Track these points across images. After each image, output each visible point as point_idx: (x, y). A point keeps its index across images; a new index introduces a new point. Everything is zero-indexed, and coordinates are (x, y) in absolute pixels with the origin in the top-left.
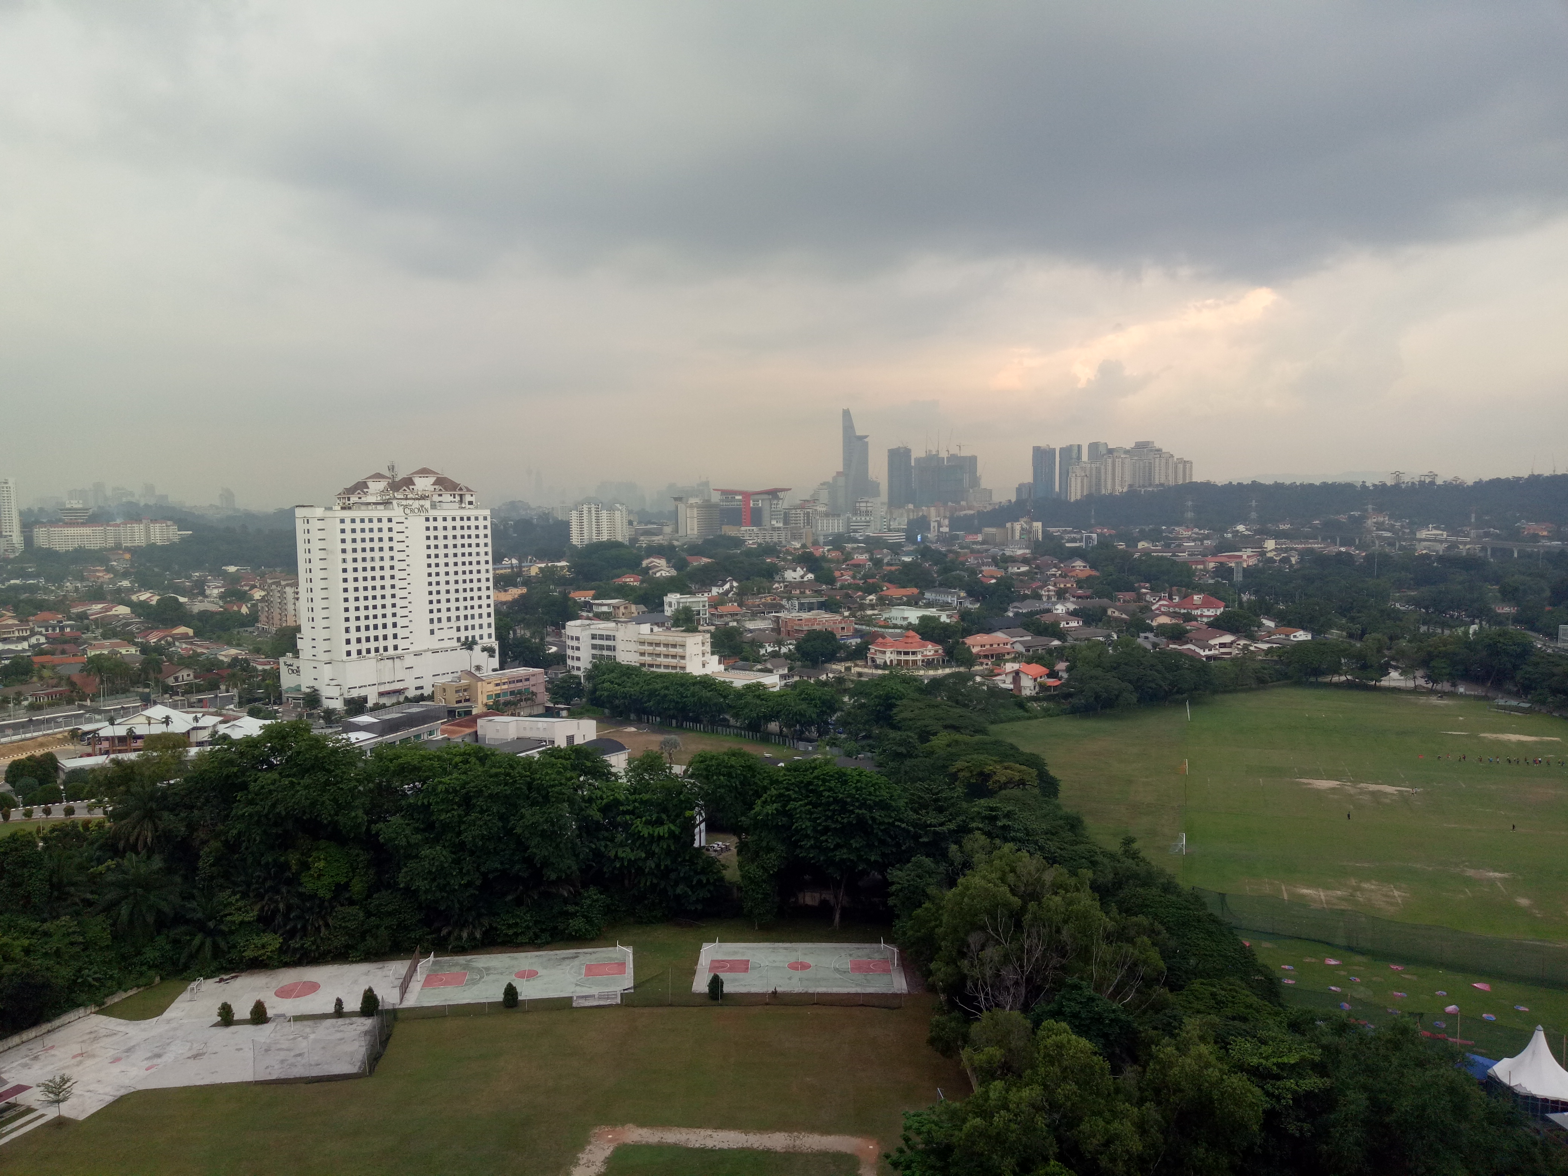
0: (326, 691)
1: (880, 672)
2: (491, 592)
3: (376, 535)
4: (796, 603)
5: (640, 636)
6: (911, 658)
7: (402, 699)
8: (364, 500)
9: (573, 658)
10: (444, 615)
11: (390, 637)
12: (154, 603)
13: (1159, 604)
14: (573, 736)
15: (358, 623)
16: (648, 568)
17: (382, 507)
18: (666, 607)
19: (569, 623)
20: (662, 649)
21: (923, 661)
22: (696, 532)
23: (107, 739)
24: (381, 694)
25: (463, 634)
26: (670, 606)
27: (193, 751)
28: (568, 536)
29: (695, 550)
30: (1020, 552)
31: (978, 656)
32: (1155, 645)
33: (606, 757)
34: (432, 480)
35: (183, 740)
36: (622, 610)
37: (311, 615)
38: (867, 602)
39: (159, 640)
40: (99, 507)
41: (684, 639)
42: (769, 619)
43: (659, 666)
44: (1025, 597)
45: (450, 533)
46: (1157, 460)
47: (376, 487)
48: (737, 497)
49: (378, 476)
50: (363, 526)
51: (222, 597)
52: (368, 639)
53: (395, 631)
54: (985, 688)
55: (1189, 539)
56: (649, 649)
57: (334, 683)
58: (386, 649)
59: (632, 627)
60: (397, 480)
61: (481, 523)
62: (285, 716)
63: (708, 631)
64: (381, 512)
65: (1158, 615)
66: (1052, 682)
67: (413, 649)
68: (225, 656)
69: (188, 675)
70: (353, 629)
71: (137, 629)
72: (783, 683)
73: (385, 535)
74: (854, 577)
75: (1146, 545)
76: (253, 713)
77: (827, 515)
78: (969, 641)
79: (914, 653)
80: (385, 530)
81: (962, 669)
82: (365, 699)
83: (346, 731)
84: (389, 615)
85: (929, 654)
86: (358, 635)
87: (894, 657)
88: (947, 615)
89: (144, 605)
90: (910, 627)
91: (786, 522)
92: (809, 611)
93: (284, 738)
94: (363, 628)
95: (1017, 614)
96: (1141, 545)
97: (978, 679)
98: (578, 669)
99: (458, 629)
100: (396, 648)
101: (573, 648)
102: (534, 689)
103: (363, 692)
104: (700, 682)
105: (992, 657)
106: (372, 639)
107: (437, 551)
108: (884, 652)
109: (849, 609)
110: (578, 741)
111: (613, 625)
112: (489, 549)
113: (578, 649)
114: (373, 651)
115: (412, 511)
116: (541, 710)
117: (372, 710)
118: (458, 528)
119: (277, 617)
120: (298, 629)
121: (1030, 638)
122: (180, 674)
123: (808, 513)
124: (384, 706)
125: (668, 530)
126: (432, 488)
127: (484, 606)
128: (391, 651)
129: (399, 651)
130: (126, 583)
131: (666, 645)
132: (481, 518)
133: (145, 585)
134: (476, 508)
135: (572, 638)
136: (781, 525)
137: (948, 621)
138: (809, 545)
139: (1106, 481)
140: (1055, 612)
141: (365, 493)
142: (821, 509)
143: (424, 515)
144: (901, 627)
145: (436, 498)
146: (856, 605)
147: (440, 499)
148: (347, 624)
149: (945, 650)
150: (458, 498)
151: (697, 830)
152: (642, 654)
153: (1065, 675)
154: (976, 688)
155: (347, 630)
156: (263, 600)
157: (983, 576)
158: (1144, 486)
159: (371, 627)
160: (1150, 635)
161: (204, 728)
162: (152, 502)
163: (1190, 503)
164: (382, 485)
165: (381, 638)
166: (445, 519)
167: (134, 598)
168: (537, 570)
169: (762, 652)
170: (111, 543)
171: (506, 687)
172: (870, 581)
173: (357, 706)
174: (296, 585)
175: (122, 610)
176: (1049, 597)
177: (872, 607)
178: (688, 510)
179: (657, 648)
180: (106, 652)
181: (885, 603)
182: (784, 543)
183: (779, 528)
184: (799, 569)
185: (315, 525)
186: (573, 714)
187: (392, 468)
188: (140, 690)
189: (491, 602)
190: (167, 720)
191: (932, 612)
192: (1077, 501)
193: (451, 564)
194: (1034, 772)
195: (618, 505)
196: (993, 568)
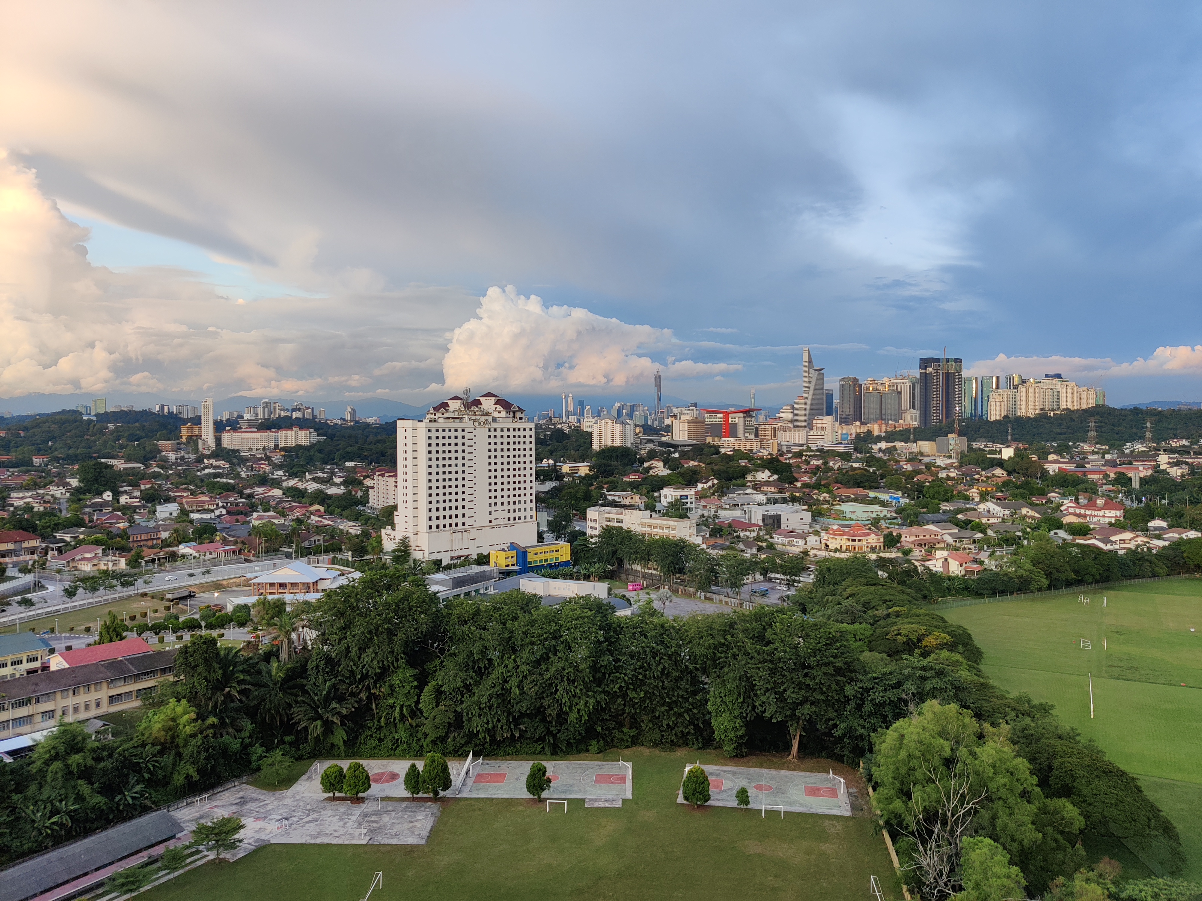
1: (831, 554)
2: (533, 484)
3: (453, 441)
8: (445, 415)
10: (499, 500)
11: (460, 516)
13: (1067, 506)
14: (590, 595)
15: (438, 505)
16: (649, 469)
17: (458, 421)
18: (662, 498)
21: (867, 547)
23: (262, 584)
24: (452, 558)
25: (512, 515)
26: (666, 498)
28: (590, 443)
30: (948, 461)
32: (1064, 540)
34: (494, 400)
36: (629, 499)
37: (405, 498)
38: (822, 498)
40: (265, 419)
41: (675, 524)
45: (505, 440)
46: (1064, 389)
47: (454, 406)
49: (456, 398)
50: (444, 434)
51: (344, 483)
52: (444, 517)
53: (464, 511)
54: (921, 570)
58: (457, 525)
59: (636, 512)
60: (469, 401)
63: (694, 519)
64: (457, 424)
65: (1066, 515)
66: (976, 567)
67: (476, 525)
69: (319, 540)
70: (434, 510)
71: (286, 506)
73: (460, 441)
74: (811, 479)
75: (1055, 457)
79: (859, 540)
80: (460, 437)
82: (441, 561)
84: (460, 500)
85: (872, 541)
86: (438, 514)
89: (292, 488)
91: (756, 436)
94: (441, 509)
95: (945, 511)
96: (1051, 457)
99: (509, 511)
100: (464, 524)
101: (589, 527)
103: (439, 556)
105: (925, 545)
106: (447, 517)
107: (495, 454)
109: (807, 504)
111: (621, 511)
112: (533, 452)
114: (447, 526)
115: (479, 424)
117: (446, 569)
118: (511, 436)
119: (381, 499)
120: (395, 508)
124: (454, 567)
126: (494, 407)
127: (528, 495)
130: (280, 473)
132: (528, 430)
133: (293, 475)
134: (525, 422)
135: (591, 520)
138: (775, 453)
139: (1020, 406)
140: (978, 510)
141: (447, 411)
143: (487, 427)
144: (850, 519)
146: (812, 501)
147: (499, 415)
148: (430, 506)
149: (885, 539)
150: (512, 415)
155: (430, 510)
156: (372, 487)
158: (1053, 410)
160: (1060, 531)
161: (327, 579)
162: (300, 415)
163: (1092, 424)
164: (459, 404)
165: (453, 517)
166: (502, 430)
167: (285, 484)
168: (567, 469)
170: (271, 445)
171: (542, 555)
172: (824, 482)
173: (435, 566)
176: (973, 498)
177: (826, 502)
178: (681, 425)
180: (265, 522)
181: (836, 499)
183: (751, 439)
184: (766, 471)
185: (411, 433)
186: (590, 578)
187: (466, 392)
189: (533, 491)
191: (875, 508)
192: (996, 421)
193: (505, 463)
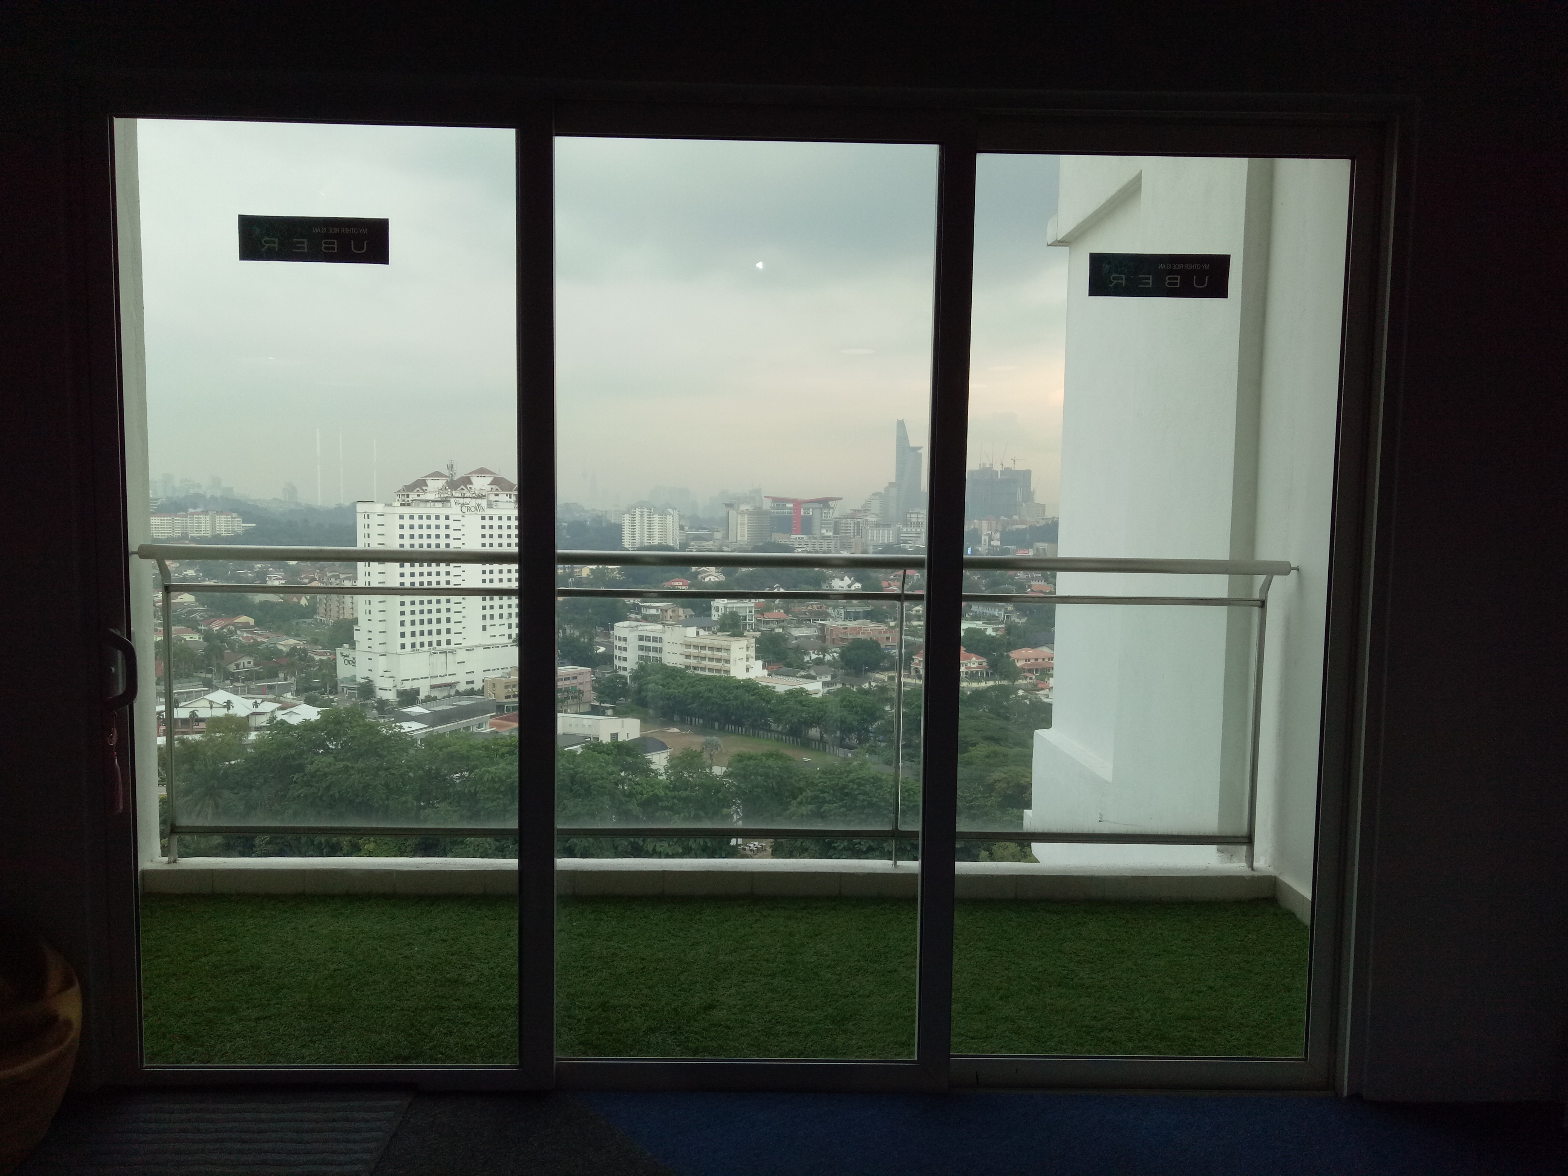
0: (380, 683)
3: (433, 532)
4: (842, 611)
5: (686, 639)
7: (453, 692)
9: (620, 658)
10: (496, 612)
11: (444, 632)
14: (617, 734)
15: (413, 617)
16: (697, 572)
17: (440, 505)
18: (713, 612)
19: (617, 624)
20: (707, 652)
22: (746, 538)
24: (433, 687)
25: (514, 632)
26: (717, 611)
27: (253, 736)
28: (619, 538)
31: (1022, 670)
33: (649, 756)
35: (242, 725)
36: (670, 613)
37: (368, 607)
39: (222, 629)
40: (168, 497)
41: (728, 643)
42: (815, 626)
43: (703, 669)
45: (505, 532)
48: (788, 505)
49: (437, 475)
50: (421, 522)
53: (448, 626)
56: (695, 652)
57: (388, 674)
58: (439, 643)
62: (340, 705)
68: (284, 646)
69: (249, 663)
71: (201, 617)
72: (826, 690)
73: (443, 532)
76: (310, 702)
77: (877, 525)
78: (1014, 654)
80: (443, 527)
81: (1005, 683)
83: (399, 720)
86: (413, 628)
88: (993, 629)
92: (855, 620)
93: (339, 724)
98: (625, 669)
99: (510, 626)
100: (449, 642)
102: (581, 687)
103: (415, 685)
104: (743, 686)
105: (1037, 672)
106: (426, 633)
109: (895, 619)
110: (622, 738)
111: (660, 627)
113: (625, 649)
114: (426, 644)
115: (469, 509)
116: (587, 708)
117: (423, 701)
118: (513, 527)
119: (335, 610)
120: (355, 621)
122: (241, 662)
123: (859, 523)
125: (718, 535)
126: (489, 488)
128: (444, 646)
129: (452, 646)
130: (192, 571)
131: (711, 649)
133: (211, 574)
136: (831, 534)
137: (994, 634)
141: (424, 491)
142: (872, 519)
145: (492, 498)
149: (989, 663)
150: (514, 498)
152: (688, 657)
154: (1019, 702)
157: (1032, 591)
159: (426, 622)
161: (263, 714)
162: (219, 494)
168: (589, 571)
169: (807, 659)
170: (180, 532)
173: (409, 697)
174: (355, 578)
175: (188, 597)
177: (918, 618)
178: (739, 517)
179: (703, 652)
182: (833, 552)
183: (829, 537)
186: (619, 713)
188: (203, 675)
190: (228, 705)
191: (977, 625)
195: (670, 510)
196: (1043, 583)
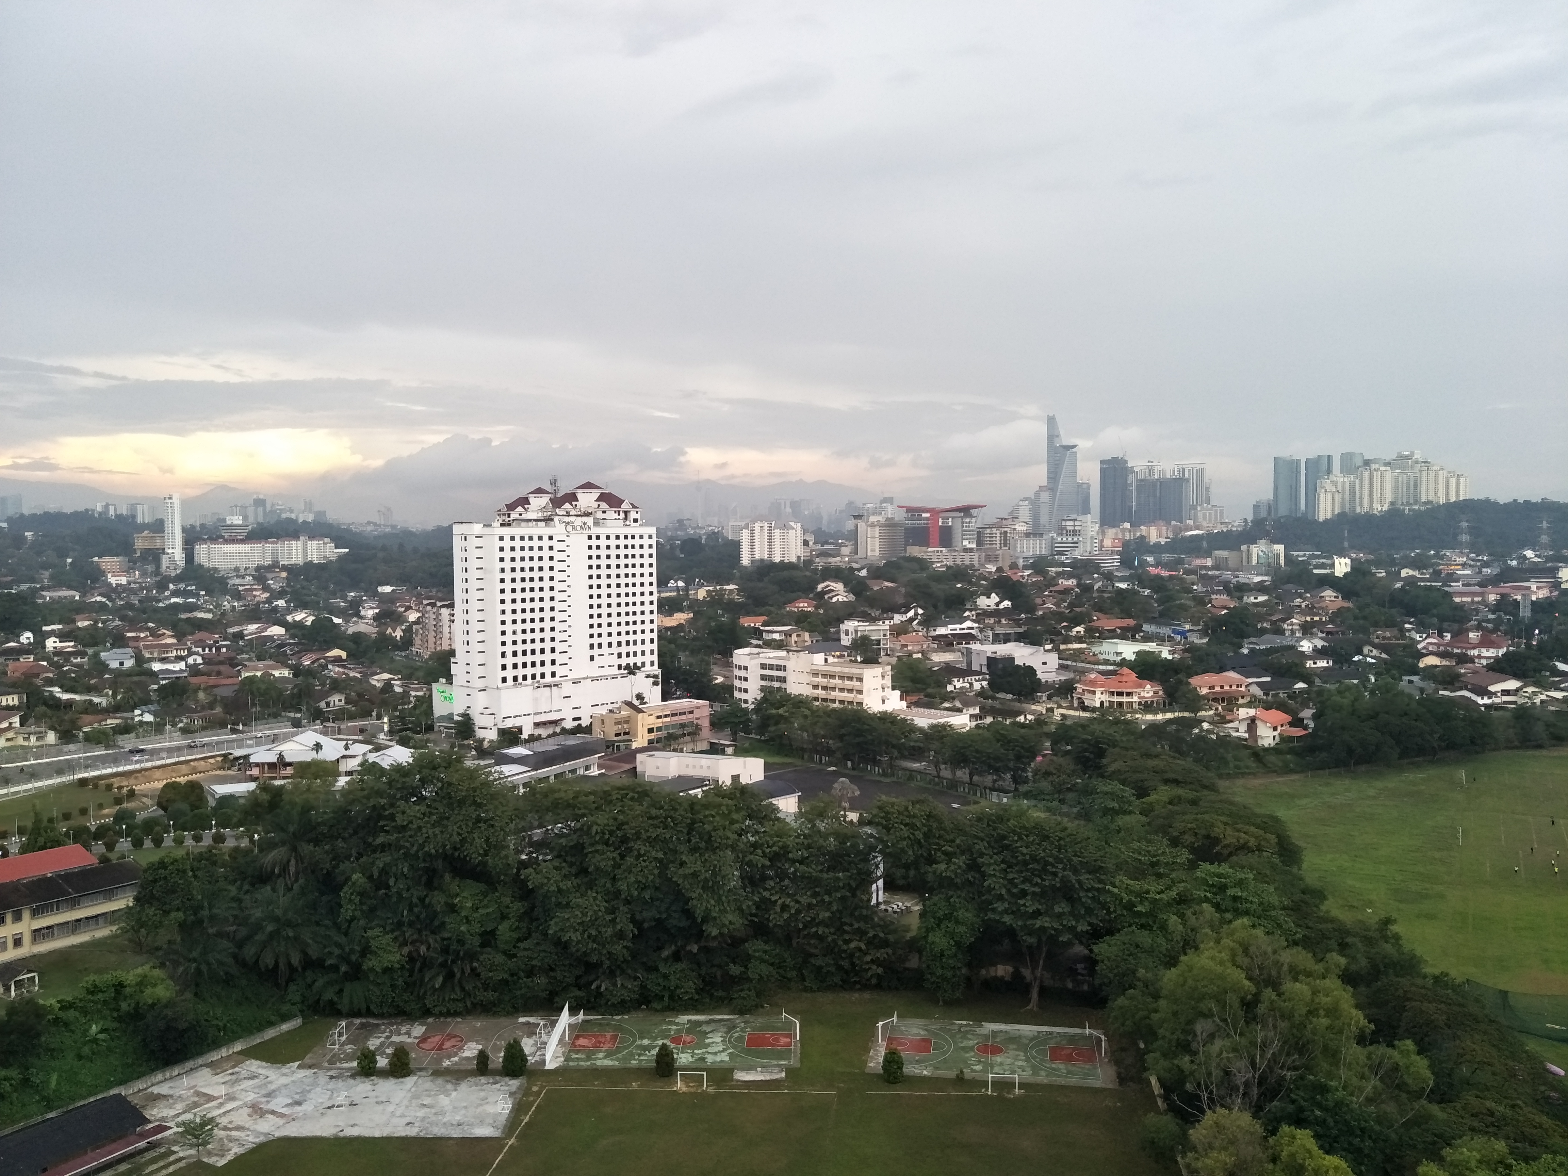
0: (479, 721)
1: (1087, 715)
2: (655, 616)
3: (536, 554)
4: (990, 633)
5: (814, 667)
6: (1125, 699)
7: (558, 730)
8: (524, 516)
9: (740, 690)
10: (605, 640)
11: (548, 663)
12: (309, 623)
13: (1424, 641)
15: (515, 648)
16: (824, 592)
17: (543, 524)
18: (843, 636)
19: (736, 651)
20: (836, 682)
21: (1140, 703)
22: (877, 553)
23: (257, 765)
24: (537, 725)
25: (624, 661)
26: (847, 634)
27: (342, 781)
28: (737, 556)
29: (877, 573)
30: (1257, 579)
31: (1204, 697)
32: (1422, 690)
33: (774, 801)
34: (596, 494)
35: (329, 770)
37: (466, 638)
38: (1074, 633)
39: (313, 663)
40: (258, 523)
42: (959, 650)
43: (834, 701)
44: (1263, 631)
45: (613, 552)
46: (1424, 474)
47: (538, 503)
48: (924, 515)
49: (539, 491)
51: (376, 618)
52: (525, 665)
53: (553, 656)
54: (1214, 737)
55: (1464, 565)
56: (822, 681)
57: (488, 711)
58: (543, 676)
59: (804, 655)
60: (559, 495)
61: (646, 542)
62: (438, 746)
63: (888, 664)
64: (542, 529)
65: (1425, 655)
66: (1298, 732)
67: (572, 676)
68: (377, 681)
70: (509, 654)
72: (974, 724)
73: (546, 554)
74: (1057, 604)
75: (1411, 572)
76: (403, 742)
77: (1027, 535)
78: (1194, 681)
79: (1129, 694)
81: (1186, 714)
82: (520, 730)
83: (497, 763)
84: (547, 639)
85: (1147, 695)
87: (1105, 698)
88: (1169, 651)
89: (299, 625)
90: (1124, 663)
91: (980, 543)
93: (435, 768)
94: (520, 653)
95: (1252, 651)
96: (1405, 573)
97: (1205, 726)
98: (746, 701)
99: (620, 655)
100: (553, 675)
101: (740, 678)
102: (699, 722)
104: (879, 718)
106: (529, 665)
107: (599, 572)
108: (1094, 693)
109: (1052, 641)
110: (744, 780)
111: (783, 654)
112: (654, 570)
113: (746, 679)
114: (529, 677)
115: (574, 528)
116: (705, 746)
118: (622, 547)
120: (452, 653)
121: (1269, 679)
122: (332, 699)
123: (1006, 532)
124: (539, 738)
125: (845, 550)
127: (647, 631)
128: (548, 679)
130: (281, 603)
131: (842, 678)
132: (646, 537)
133: (303, 605)
134: (641, 525)
135: (740, 668)
136: (974, 546)
137: (1170, 657)
138: (1006, 568)
139: (1361, 498)
140: (1300, 649)
142: (1021, 527)
143: (587, 532)
144: (1114, 663)
145: (600, 515)
146: (1060, 638)
147: (604, 516)
148: (504, 649)
149: (1164, 690)
150: (622, 515)
151: (874, 886)
152: (815, 687)
153: (1312, 725)
154: (1202, 738)
155: (503, 655)
156: (418, 622)
157: (1213, 606)
158: (1408, 504)
159: (529, 652)
160: (1415, 679)
162: (310, 518)
163: (1464, 524)
164: (544, 500)
165: (538, 664)
166: (608, 537)
167: (289, 618)
168: (705, 594)
169: (950, 688)
170: (268, 561)
171: (668, 719)
172: (1078, 610)
174: (451, 606)
175: (277, 631)
176: (1293, 632)
177: (1079, 639)
179: (832, 681)
180: (259, 674)
181: (1095, 635)
182: (977, 566)
183: (971, 549)
184: (993, 595)
185: (474, 542)
186: (741, 751)
187: (554, 483)
188: (292, 715)
189: (655, 626)
190: (318, 747)
191: (1151, 647)
192: (1326, 521)
193: (614, 586)
194: (1273, 838)
195: (792, 524)
196: (1225, 597)
